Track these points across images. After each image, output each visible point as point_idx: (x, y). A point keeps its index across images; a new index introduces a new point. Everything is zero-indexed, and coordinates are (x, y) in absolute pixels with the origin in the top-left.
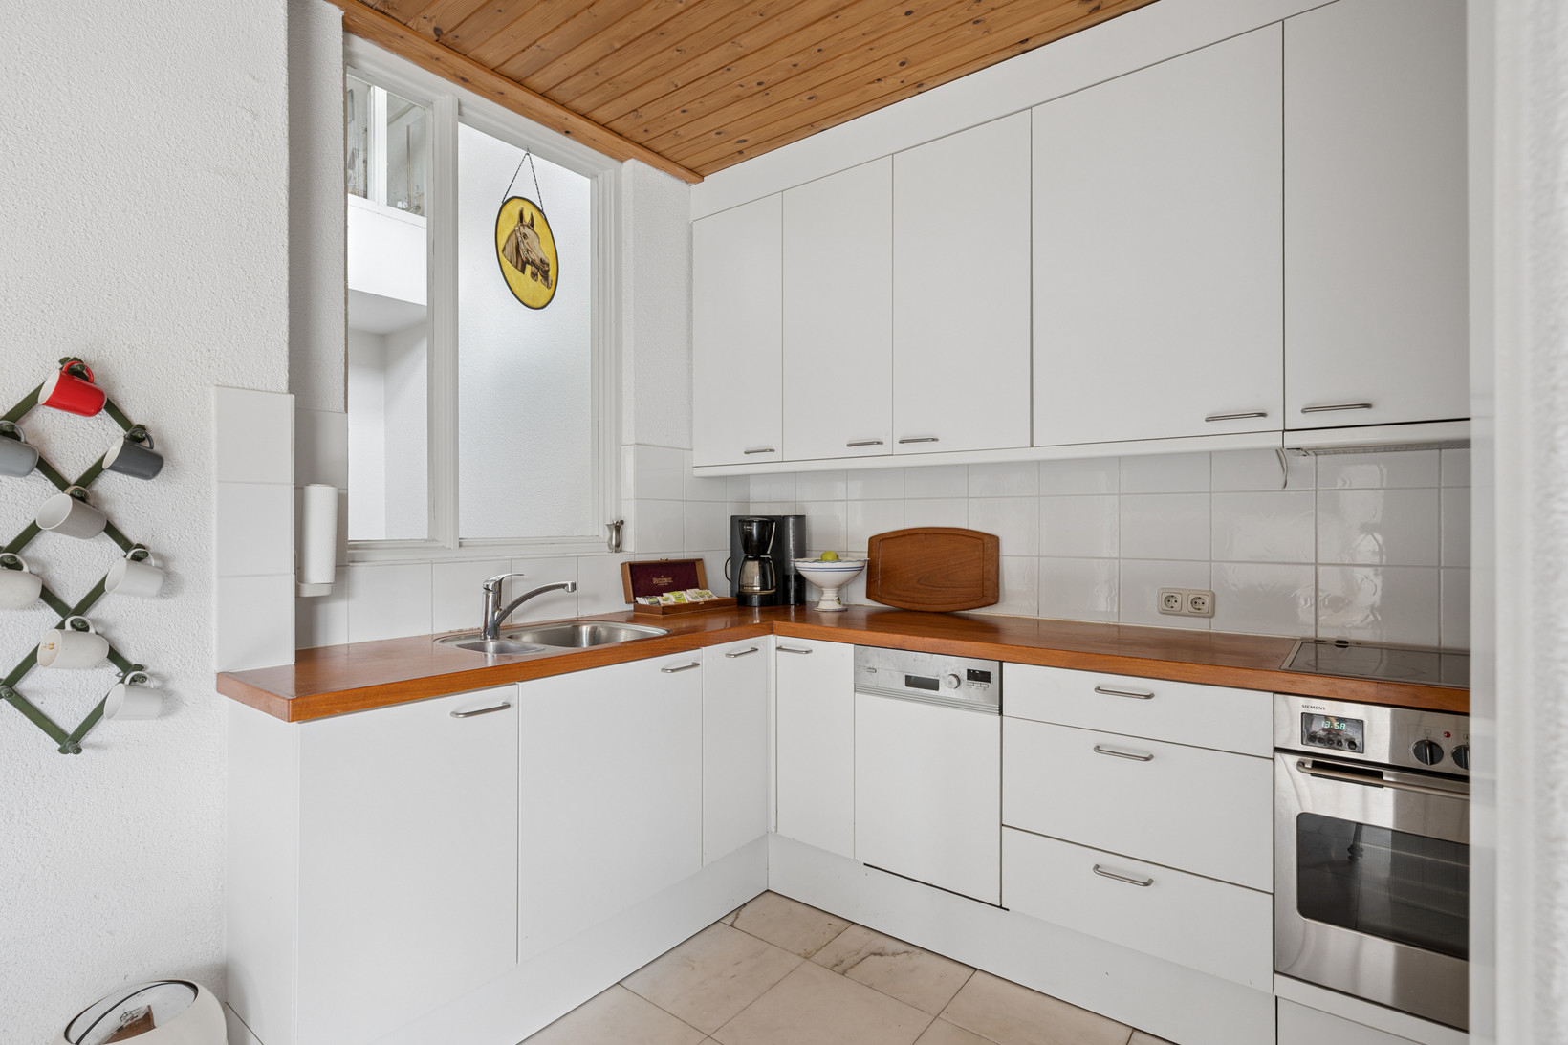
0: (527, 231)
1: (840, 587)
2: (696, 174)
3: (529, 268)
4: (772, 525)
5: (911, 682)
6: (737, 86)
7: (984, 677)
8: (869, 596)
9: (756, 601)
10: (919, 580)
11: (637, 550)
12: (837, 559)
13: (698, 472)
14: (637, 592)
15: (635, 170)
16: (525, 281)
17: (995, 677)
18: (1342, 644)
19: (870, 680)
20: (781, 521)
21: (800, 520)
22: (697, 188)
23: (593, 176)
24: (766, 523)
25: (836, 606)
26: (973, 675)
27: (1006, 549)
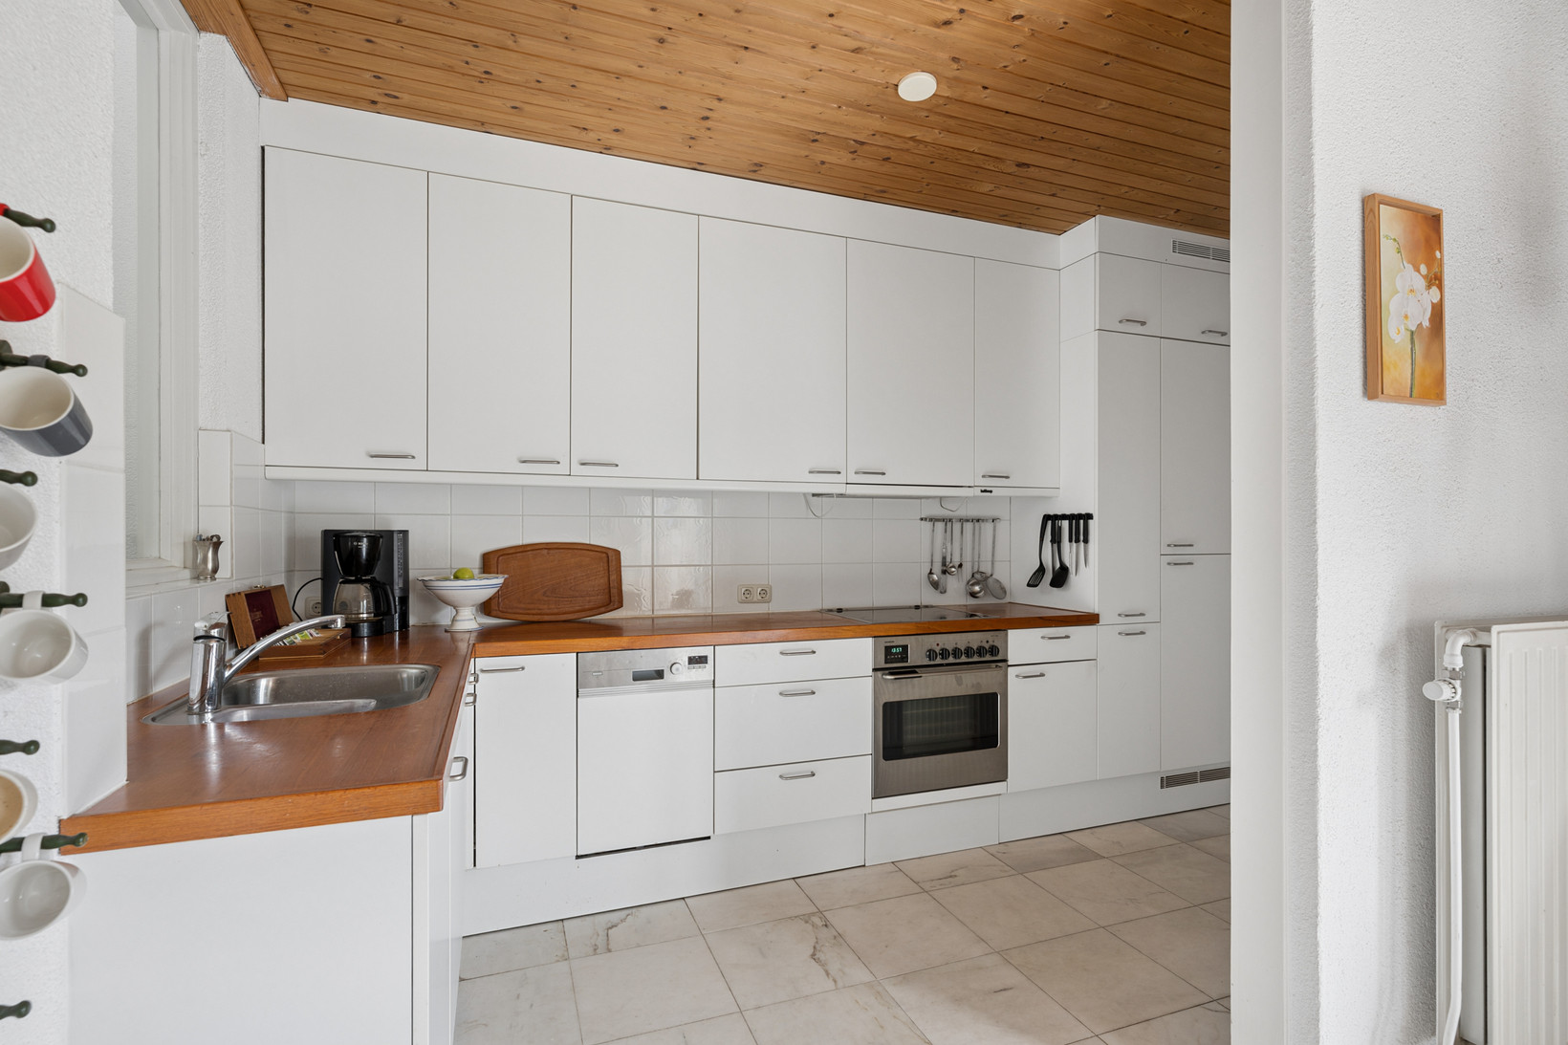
1: (479, 604)
4: (381, 541)
5: (638, 677)
6: (462, 61)
7: (702, 660)
8: (487, 612)
9: (364, 630)
10: (545, 593)
11: (236, 574)
13: (270, 473)
17: (710, 660)
18: (840, 610)
20: (388, 537)
21: (405, 533)
24: (375, 538)
26: (692, 661)
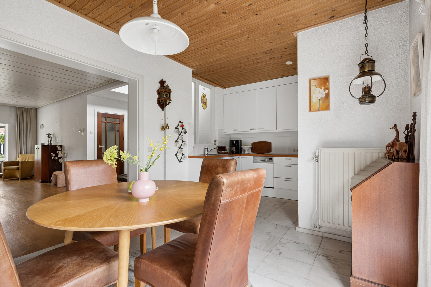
0: (204, 98)
1: (248, 150)
2: (225, 88)
3: (204, 103)
4: (237, 141)
5: (261, 160)
7: (271, 159)
8: (252, 152)
9: (235, 153)
11: (218, 145)
12: (248, 146)
13: (225, 133)
14: (219, 151)
15: (218, 89)
16: (204, 105)
19: (255, 161)
20: (238, 141)
21: (241, 140)
22: (225, 90)
23: (211, 89)
24: (236, 141)
25: (247, 153)
27: (272, 144)
